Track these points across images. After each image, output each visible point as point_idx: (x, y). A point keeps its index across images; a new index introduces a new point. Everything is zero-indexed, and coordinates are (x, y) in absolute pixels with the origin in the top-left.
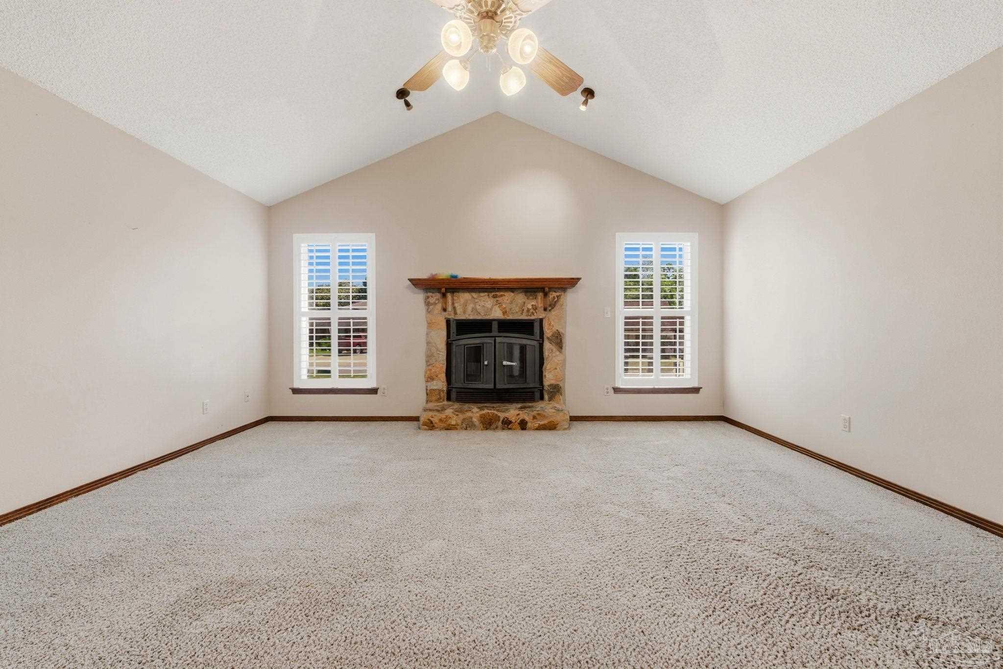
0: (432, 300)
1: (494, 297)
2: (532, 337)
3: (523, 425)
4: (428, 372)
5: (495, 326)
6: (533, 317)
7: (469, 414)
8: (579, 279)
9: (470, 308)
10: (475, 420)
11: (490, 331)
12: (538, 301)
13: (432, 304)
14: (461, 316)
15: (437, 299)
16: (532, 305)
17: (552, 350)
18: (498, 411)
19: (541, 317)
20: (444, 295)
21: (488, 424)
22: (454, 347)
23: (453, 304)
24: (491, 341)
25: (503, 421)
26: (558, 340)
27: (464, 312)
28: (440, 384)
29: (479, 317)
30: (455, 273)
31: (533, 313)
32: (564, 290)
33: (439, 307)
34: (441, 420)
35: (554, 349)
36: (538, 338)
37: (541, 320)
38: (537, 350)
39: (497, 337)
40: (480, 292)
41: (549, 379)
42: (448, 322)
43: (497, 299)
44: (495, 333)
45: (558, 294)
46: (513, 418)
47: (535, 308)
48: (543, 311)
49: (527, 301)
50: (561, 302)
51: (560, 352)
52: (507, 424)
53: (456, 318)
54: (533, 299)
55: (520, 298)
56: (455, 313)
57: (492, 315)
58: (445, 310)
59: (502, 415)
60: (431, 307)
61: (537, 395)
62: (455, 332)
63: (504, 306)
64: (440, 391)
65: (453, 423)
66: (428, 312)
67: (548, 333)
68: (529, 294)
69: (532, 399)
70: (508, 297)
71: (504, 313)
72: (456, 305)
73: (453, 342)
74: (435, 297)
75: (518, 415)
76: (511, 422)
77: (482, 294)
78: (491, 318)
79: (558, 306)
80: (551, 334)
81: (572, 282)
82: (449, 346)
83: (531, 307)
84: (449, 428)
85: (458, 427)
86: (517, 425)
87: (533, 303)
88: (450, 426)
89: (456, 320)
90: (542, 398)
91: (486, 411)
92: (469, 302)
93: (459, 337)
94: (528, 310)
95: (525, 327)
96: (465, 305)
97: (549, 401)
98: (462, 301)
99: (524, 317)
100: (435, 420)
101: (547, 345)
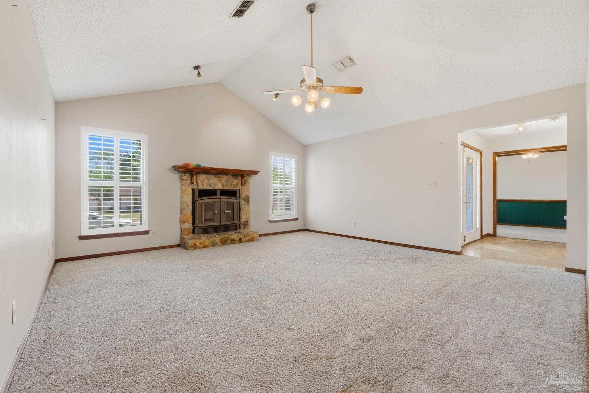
0: (185, 178)
1: (219, 177)
2: (235, 198)
3: (240, 241)
4: (182, 219)
5: (218, 193)
6: (236, 189)
7: (214, 239)
8: (259, 171)
9: (206, 182)
10: (217, 241)
11: (216, 195)
12: (238, 181)
13: (185, 180)
14: (201, 187)
15: (187, 177)
16: (236, 183)
17: (245, 204)
18: (228, 235)
19: (239, 188)
20: (192, 176)
21: (224, 242)
22: (197, 204)
23: (197, 180)
24: (218, 200)
25: (231, 240)
26: (247, 200)
27: (203, 185)
28: (188, 225)
29: (210, 188)
30: (199, 164)
31: (236, 187)
32: (249, 175)
33: (189, 181)
34: (200, 243)
35: (246, 204)
36: (238, 199)
37: (239, 190)
38: (238, 203)
39: (221, 198)
40: (210, 175)
41: (243, 219)
42: (193, 190)
43: (220, 179)
44: (218, 196)
45: (247, 177)
46: (236, 238)
47: (237, 184)
48: (240, 186)
49: (233, 180)
50: (249, 180)
51: (248, 205)
52: (233, 241)
53: (198, 188)
54: (236, 179)
55: (231, 178)
56: (198, 186)
57: (218, 187)
58: (192, 183)
59: (231, 237)
60: (184, 182)
61: (238, 227)
62: (198, 196)
63: (223, 182)
64: (189, 228)
65: (207, 244)
66: (182, 184)
67: (243, 196)
68: (234, 177)
69: (236, 229)
70: (225, 178)
71: (223, 186)
72: (199, 181)
73: (197, 201)
74: (186, 177)
75: (238, 236)
76: (235, 240)
77: (212, 176)
78: (216, 189)
79: (247, 183)
80: (244, 197)
81: (255, 173)
82: (194, 203)
83: (235, 183)
84: (205, 247)
85: (209, 246)
86: (237, 241)
87: (236, 182)
88: (206, 246)
89: (198, 189)
90: (240, 228)
91: (223, 236)
92: (205, 179)
93: (199, 199)
94: (234, 185)
95: (233, 193)
96: (203, 181)
97: (244, 229)
98: (202, 179)
99: (232, 188)
100: (198, 243)
101: (242, 202)
